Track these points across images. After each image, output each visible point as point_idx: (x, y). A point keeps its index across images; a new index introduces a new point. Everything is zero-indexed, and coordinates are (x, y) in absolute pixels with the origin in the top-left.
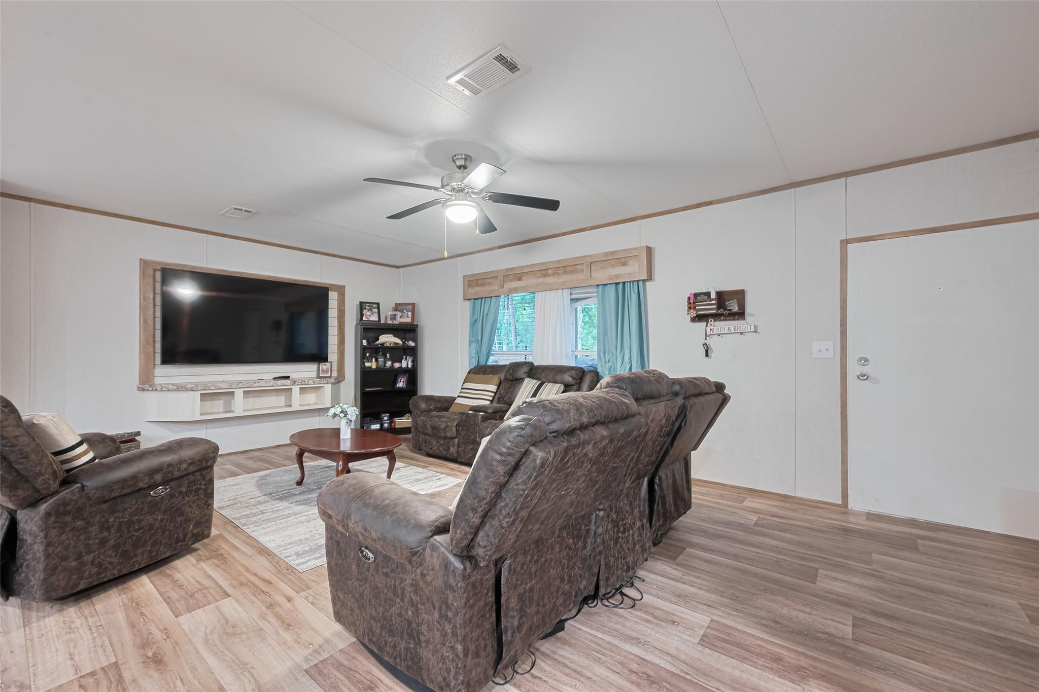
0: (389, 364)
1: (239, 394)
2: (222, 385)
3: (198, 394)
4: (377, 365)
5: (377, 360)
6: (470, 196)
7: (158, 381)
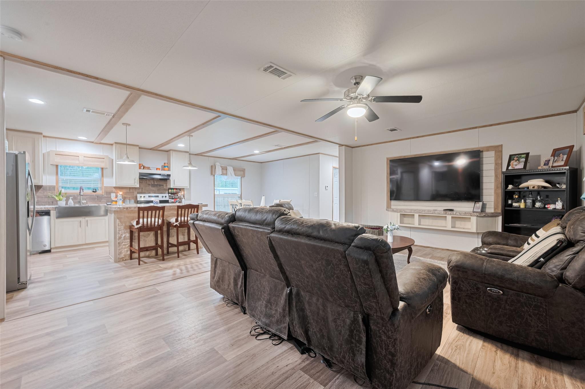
0: (538, 205)
1: (416, 216)
2: (407, 211)
3: (399, 214)
4: (526, 205)
5: (525, 202)
6: (362, 101)
7: (393, 207)
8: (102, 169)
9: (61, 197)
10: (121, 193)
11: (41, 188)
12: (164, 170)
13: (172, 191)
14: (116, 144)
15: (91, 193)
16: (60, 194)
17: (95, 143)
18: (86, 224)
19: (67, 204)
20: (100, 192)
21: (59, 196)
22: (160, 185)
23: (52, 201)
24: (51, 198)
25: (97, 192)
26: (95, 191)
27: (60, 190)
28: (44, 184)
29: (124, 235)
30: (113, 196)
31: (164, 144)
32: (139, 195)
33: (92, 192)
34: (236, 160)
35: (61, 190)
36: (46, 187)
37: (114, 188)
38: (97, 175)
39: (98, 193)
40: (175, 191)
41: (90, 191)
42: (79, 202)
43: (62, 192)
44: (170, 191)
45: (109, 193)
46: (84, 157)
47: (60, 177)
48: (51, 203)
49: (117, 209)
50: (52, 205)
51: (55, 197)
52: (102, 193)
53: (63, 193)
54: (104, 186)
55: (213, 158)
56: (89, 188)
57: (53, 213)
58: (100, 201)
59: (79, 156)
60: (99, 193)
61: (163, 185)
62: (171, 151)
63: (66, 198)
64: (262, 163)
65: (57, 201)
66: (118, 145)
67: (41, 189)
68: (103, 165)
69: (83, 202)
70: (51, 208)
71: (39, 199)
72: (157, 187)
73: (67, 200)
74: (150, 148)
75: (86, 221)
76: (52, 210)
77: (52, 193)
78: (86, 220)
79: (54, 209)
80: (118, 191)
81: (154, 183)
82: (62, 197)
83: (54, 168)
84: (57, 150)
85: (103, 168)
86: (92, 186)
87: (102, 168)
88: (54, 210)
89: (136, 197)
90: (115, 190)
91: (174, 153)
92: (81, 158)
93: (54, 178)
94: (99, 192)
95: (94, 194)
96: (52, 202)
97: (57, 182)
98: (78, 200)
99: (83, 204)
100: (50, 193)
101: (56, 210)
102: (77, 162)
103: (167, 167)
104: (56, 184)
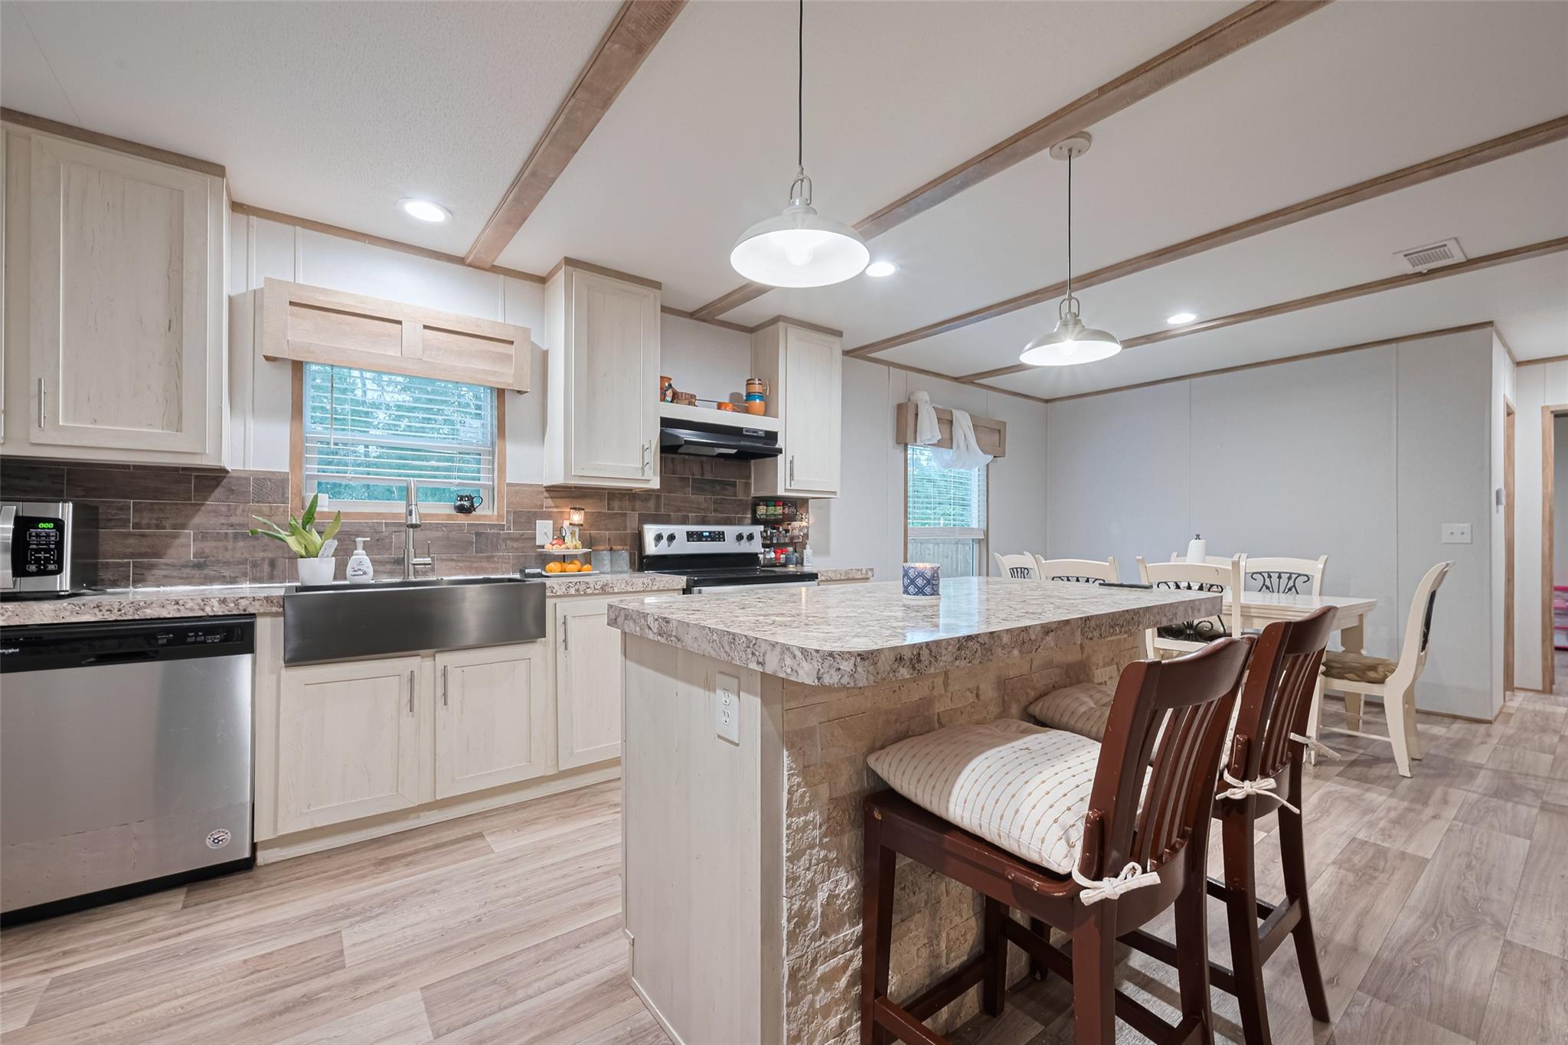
8: (501, 393)
9: (316, 537)
10: (577, 517)
11: (217, 486)
12: (747, 411)
13: (771, 510)
14: (572, 268)
15: (449, 517)
16: (309, 517)
17: (470, 265)
18: (440, 691)
19: (340, 571)
20: (489, 513)
21: (304, 528)
22: (724, 484)
23: (270, 555)
24: (266, 539)
25: (478, 512)
26: (466, 504)
27: (309, 496)
28: (230, 462)
29: (822, 896)
30: (544, 531)
31: (736, 296)
32: (650, 531)
33: (454, 512)
34: (973, 383)
35: (316, 497)
36: (243, 479)
37: (546, 494)
38: (475, 430)
39: (479, 517)
40: (779, 510)
41: (443, 509)
42: (399, 562)
43: (318, 509)
44: (762, 510)
45: (526, 518)
46: (425, 327)
47: (314, 429)
48: (266, 567)
49: (847, 666)
50: (271, 578)
51: (283, 534)
52: (500, 516)
53: (322, 512)
54: (507, 482)
55: (904, 372)
56: (436, 493)
57: (269, 633)
58: (489, 559)
59: (400, 323)
60: (485, 516)
61: (734, 485)
62: (781, 325)
63: (336, 543)
64: (1047, 401)
65: (294, 557)
66: (577, 274)
67: (219, 492)
68: (506, 377)
69: (416, 561)
70: (257, 603)
71: (209, 546)
72: (714, 493)
73: (343, 555)
74: (691, 310)
75: (439, 673)
76: (265, 614)
77: (269, 517)
78: (440, 668)
79: (274, 609)
80: (567, 510)
81: (702, 475)
82: (320, 533)
83: (287, 374)
84: (300, 280)
85: (503, 390)
86: (456, 483)
87: (498, 389)
88: (276, 615)
89: (639, 538)
90: (550, 502)
91: (793, 333)
92: (412, 332)
93: (280, 433)
94: (486, 512)
95: (463, 519)
96: (273, 564)
97: (297, 455)
98: (394, 554)
99: (416, 573)
100: (260, 513)
101: (284, 614)
102: (394, 352)
103: (761, 398)
104: (292, 466)
